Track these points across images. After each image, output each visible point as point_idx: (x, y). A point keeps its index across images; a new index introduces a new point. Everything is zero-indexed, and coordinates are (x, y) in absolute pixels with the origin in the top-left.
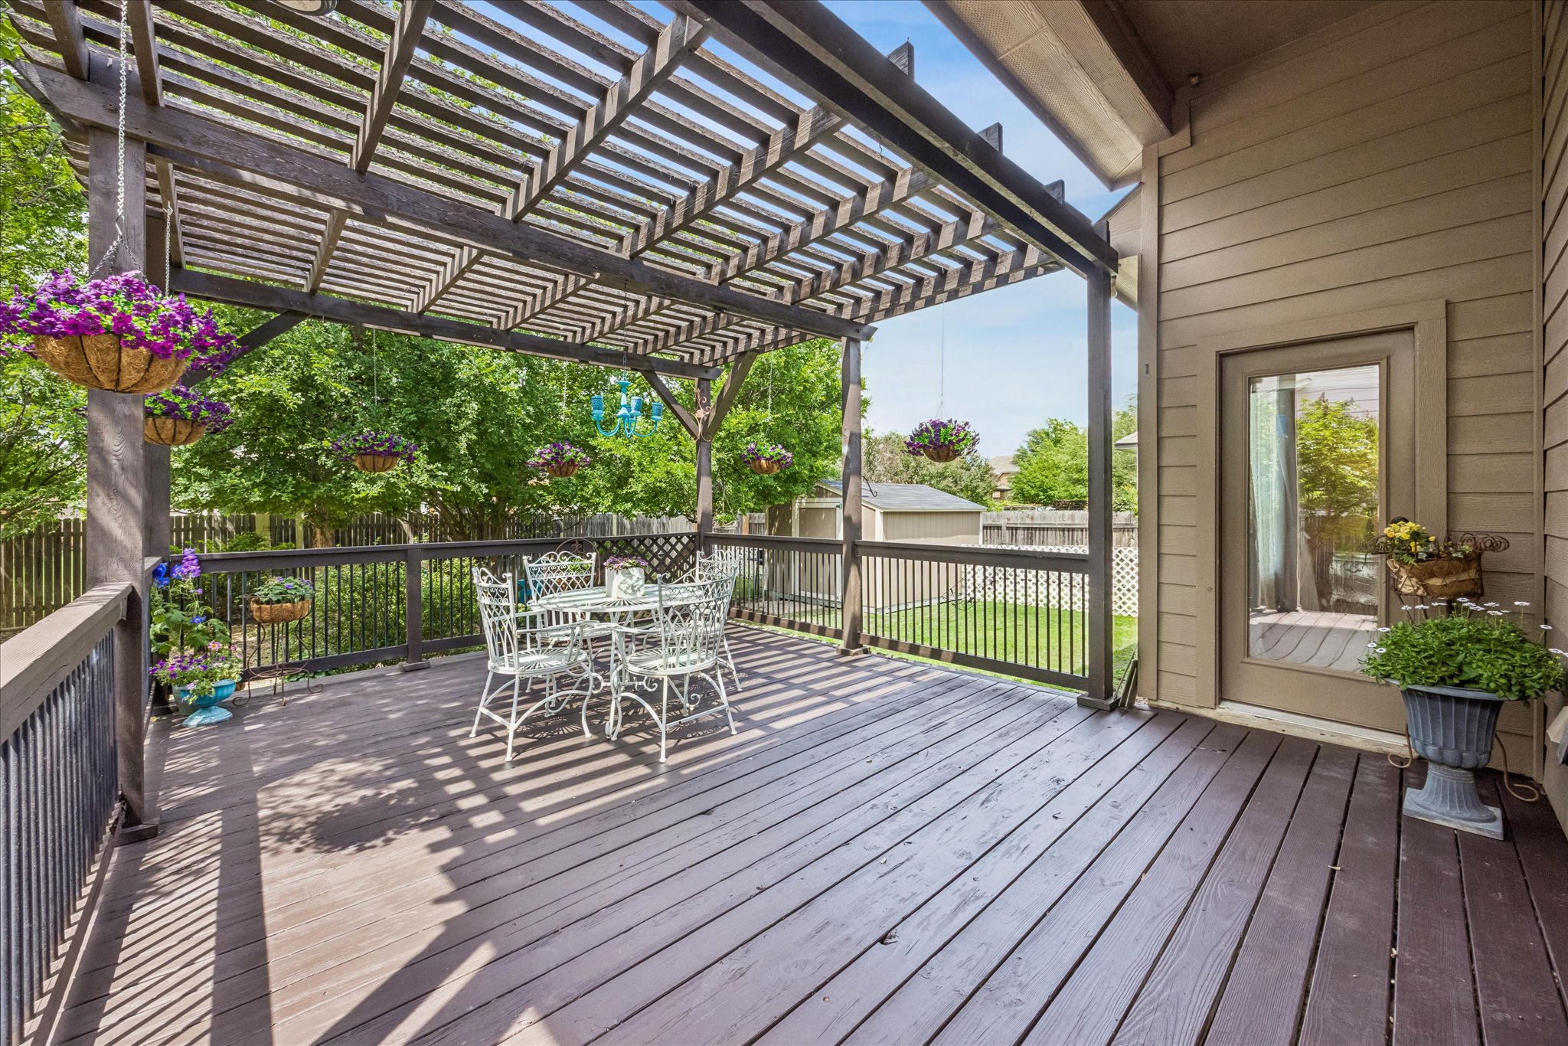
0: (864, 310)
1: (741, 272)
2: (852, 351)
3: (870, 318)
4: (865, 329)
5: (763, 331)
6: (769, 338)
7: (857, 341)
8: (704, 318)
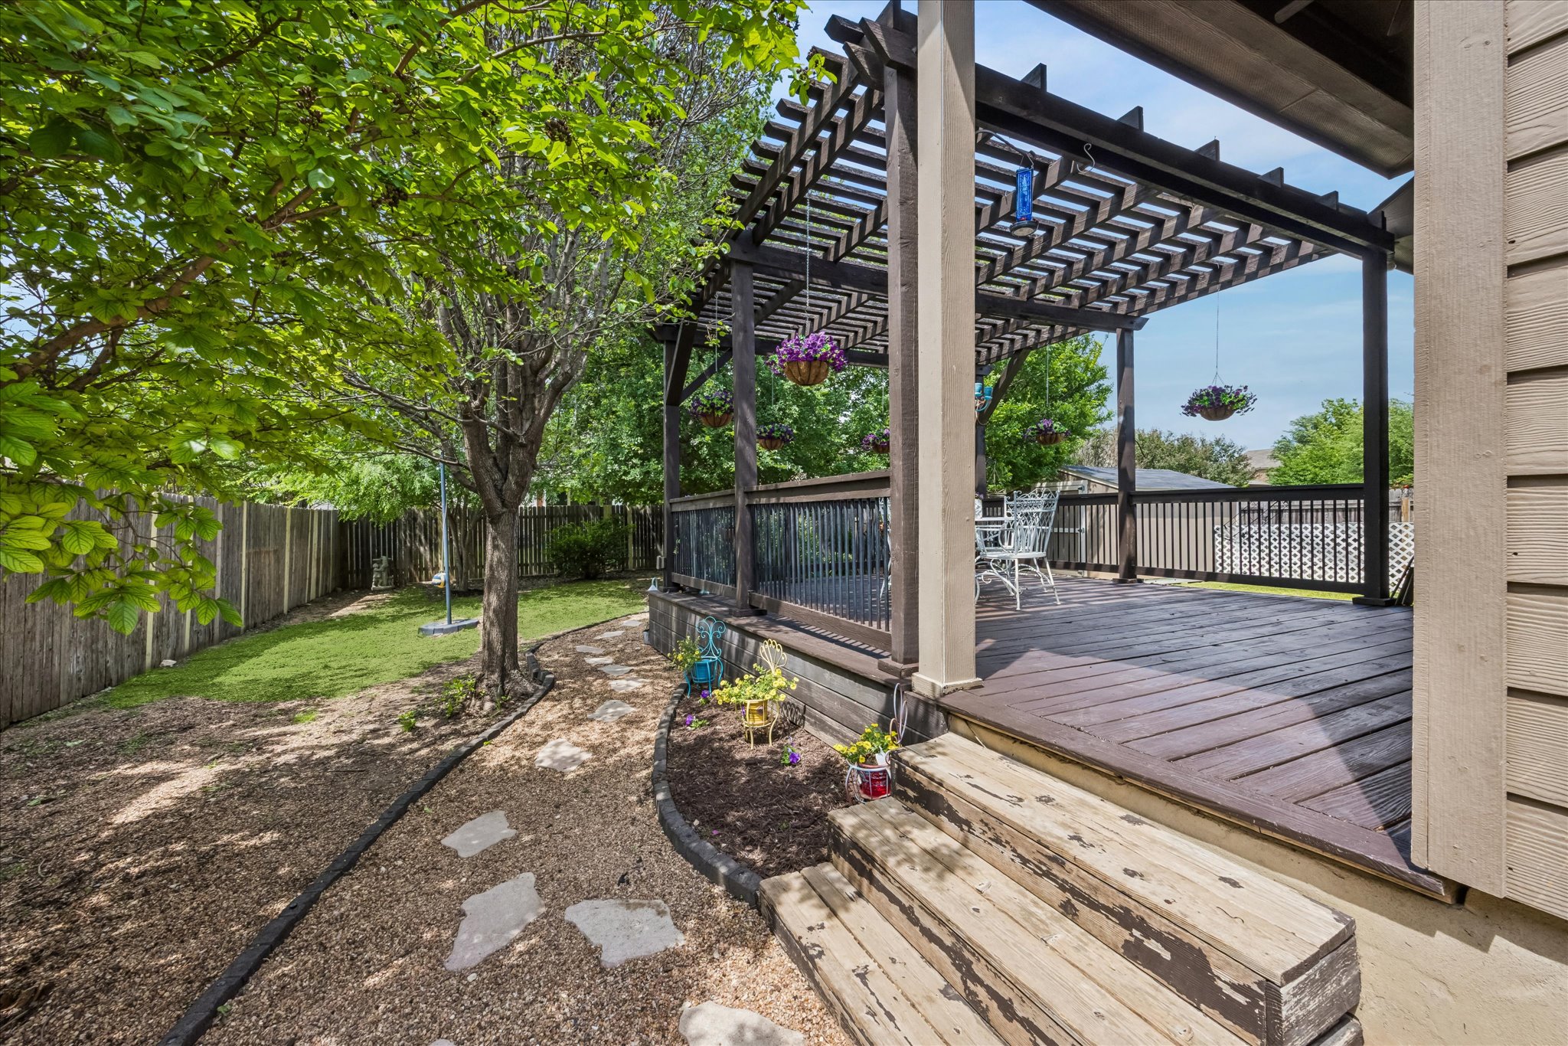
0: (1139, 305)
1: (1047, 289)
2: (1127, 339)
3: (1143, 311)
4: (1138, 321)
5: (1039, 332)
6: (1045, 336)
7: (1130, 331)
8: (994, 326)
